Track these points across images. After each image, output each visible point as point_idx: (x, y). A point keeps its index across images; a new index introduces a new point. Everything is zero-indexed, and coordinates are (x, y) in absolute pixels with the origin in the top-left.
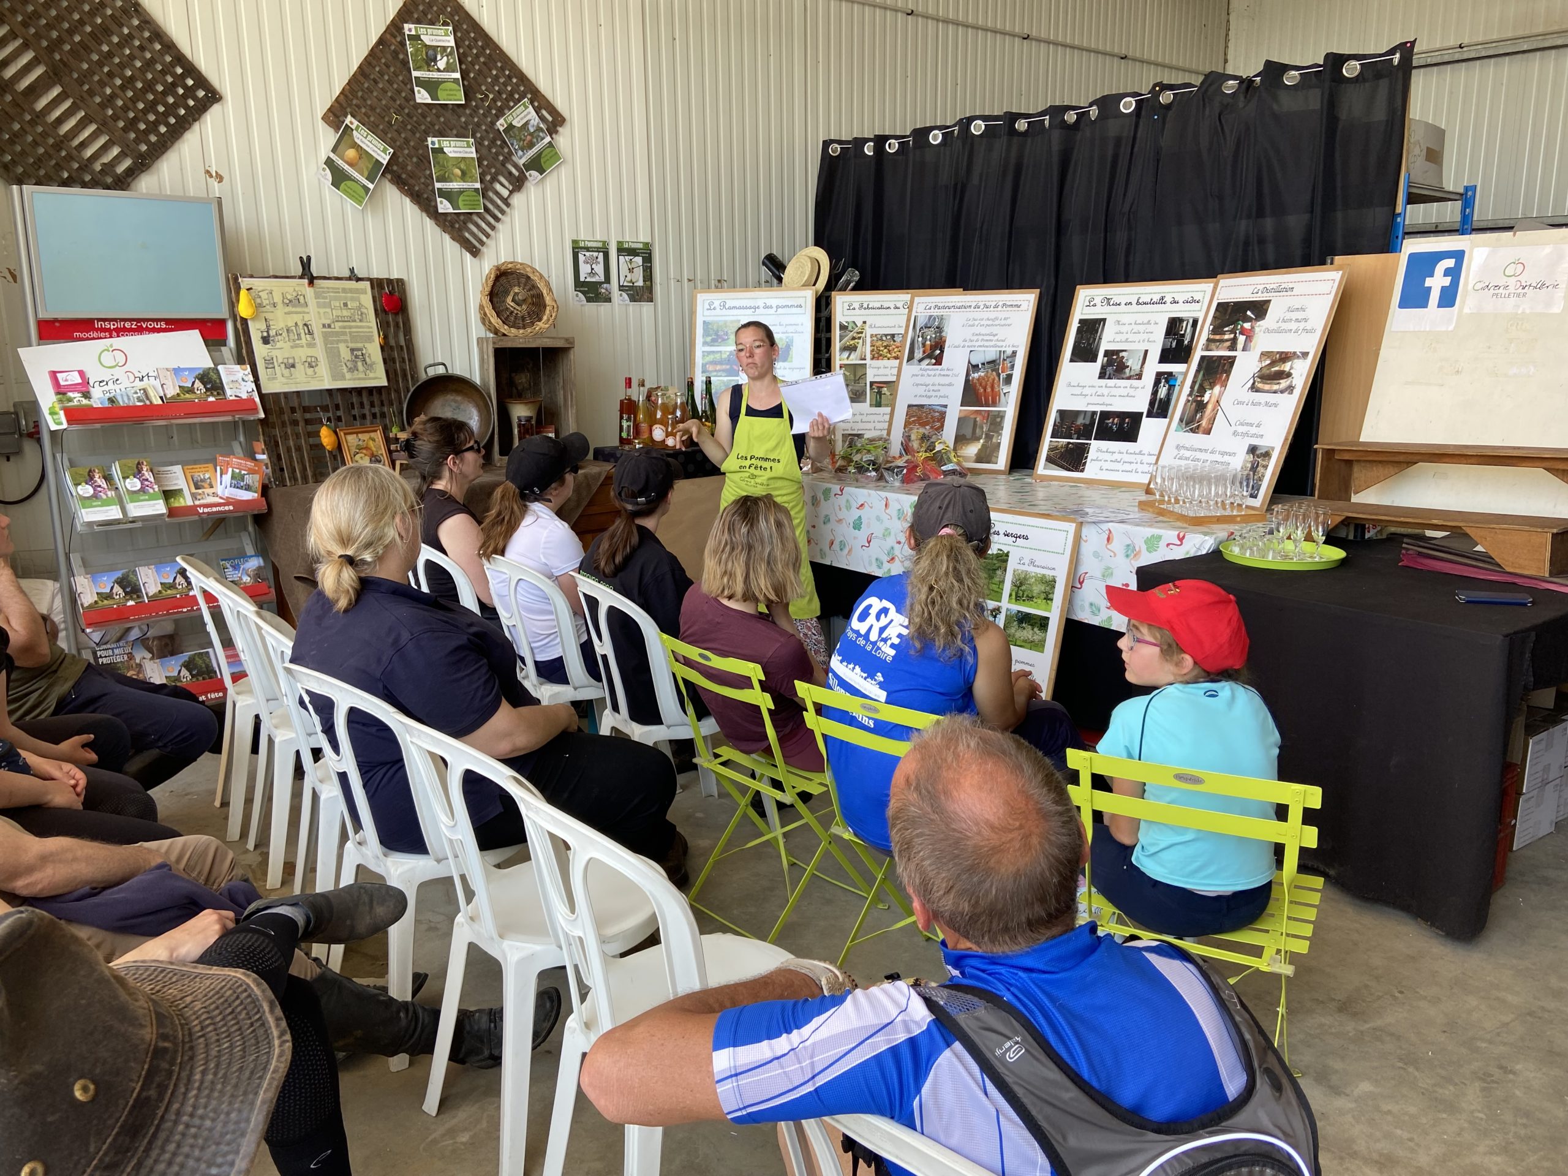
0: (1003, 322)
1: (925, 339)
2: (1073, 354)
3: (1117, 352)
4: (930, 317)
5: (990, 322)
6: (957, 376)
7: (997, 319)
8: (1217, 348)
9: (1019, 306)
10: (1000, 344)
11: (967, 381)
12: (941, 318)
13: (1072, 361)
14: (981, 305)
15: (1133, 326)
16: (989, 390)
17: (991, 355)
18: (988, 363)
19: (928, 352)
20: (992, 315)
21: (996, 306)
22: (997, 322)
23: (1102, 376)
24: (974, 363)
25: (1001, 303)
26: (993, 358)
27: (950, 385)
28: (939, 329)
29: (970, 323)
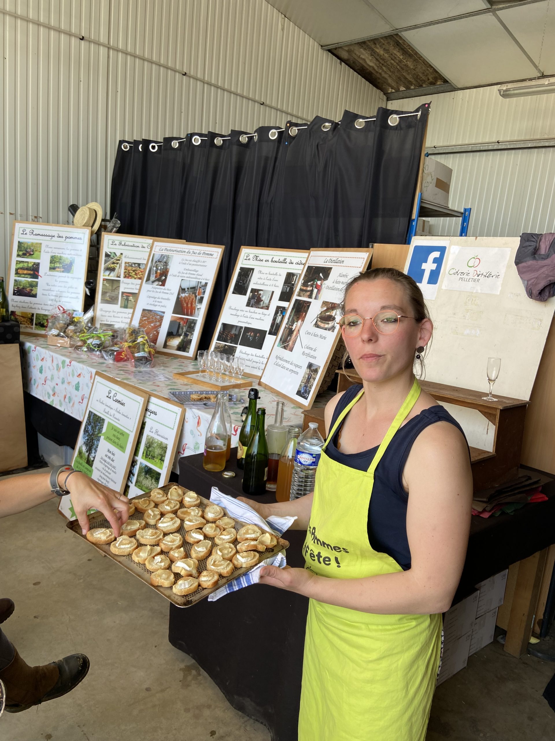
0: (202, 264)
1: (157, 269)
2: (235, 289)
3: (257, 291)
4: (162, 255)
5: (195, 263)
6: (172, 294)
7: (199, 261)
8: (304, 296)
9: (211, 255)
10: (199, 277)
11: (178, 298)
12: (168, 257)
13: (233, 293)
14: (191, 251)
15: (268, 275)
16: (189, 305)
17: (193, 284)
18: (191, 288)
19: (158, 277)
20: (197, 259)
21: (199, 254)
22: (199, 263)
23: (248, 305)
24: (183, 287)
25: (202, 252)
26: (194, 286)
27: (168, 299)
28: (166, 264)
29: (184, 262)
